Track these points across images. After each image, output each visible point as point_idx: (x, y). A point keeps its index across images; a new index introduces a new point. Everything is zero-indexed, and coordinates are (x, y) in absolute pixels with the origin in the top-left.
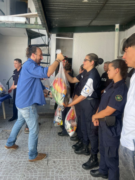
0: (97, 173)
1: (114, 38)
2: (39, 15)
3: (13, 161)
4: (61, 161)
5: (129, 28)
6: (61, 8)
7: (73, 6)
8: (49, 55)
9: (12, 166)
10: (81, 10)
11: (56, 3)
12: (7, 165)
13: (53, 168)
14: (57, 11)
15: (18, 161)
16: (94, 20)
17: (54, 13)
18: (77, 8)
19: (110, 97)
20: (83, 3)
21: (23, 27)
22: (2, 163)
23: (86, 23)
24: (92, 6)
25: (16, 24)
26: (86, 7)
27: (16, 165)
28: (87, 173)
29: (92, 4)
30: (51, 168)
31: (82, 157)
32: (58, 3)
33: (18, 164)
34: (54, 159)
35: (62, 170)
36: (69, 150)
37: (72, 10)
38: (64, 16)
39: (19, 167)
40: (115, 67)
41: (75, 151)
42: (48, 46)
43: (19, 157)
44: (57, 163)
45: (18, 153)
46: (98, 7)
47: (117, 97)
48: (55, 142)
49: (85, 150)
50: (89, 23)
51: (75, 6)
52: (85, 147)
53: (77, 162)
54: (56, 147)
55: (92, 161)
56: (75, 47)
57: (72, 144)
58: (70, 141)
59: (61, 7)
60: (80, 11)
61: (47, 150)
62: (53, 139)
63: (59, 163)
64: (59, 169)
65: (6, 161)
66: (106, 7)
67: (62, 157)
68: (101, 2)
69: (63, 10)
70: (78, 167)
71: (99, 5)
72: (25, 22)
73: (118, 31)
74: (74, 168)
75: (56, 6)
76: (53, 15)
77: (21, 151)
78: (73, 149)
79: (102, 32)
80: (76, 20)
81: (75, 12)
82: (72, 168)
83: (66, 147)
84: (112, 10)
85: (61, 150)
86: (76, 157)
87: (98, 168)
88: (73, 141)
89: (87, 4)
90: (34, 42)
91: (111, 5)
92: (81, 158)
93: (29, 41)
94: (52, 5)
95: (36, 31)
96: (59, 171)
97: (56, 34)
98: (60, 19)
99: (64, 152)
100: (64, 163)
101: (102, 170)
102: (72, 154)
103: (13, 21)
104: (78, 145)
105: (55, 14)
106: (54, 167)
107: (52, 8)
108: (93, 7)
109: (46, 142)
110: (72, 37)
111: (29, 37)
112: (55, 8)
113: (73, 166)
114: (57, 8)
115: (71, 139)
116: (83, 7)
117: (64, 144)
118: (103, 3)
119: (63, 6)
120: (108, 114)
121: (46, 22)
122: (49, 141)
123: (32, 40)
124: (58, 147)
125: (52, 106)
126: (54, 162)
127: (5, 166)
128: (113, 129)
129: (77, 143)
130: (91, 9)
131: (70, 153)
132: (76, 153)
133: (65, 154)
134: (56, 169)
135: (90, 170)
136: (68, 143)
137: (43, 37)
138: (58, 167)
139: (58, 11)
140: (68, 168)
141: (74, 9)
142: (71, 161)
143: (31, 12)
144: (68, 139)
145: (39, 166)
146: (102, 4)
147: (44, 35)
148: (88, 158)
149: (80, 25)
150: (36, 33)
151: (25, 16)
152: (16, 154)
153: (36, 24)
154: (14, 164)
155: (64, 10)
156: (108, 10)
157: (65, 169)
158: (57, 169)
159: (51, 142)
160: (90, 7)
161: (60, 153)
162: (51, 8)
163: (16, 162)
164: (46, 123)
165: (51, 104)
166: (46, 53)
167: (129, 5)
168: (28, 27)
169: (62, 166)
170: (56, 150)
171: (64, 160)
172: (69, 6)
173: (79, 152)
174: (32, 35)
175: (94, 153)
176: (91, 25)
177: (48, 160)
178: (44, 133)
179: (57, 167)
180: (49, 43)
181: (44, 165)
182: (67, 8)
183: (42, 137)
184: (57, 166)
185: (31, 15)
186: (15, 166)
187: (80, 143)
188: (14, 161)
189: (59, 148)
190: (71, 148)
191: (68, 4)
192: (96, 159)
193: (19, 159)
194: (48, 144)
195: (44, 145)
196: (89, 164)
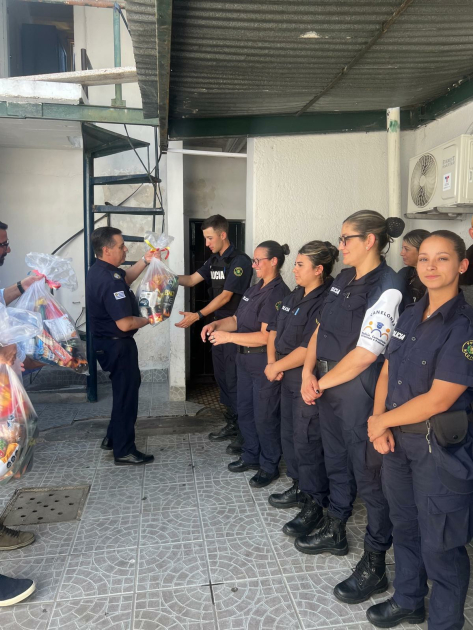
2: (140, 77)
3: (87, 602)
4: (255, 584)
5: (433, 119)
6: (222, 57)
7: (266, 51)
9: (87, 621)
10: (290, 63)
11: (211, 42)
12: (69, 619)
13: (234, 613)
14: (207, 67)
15: (105, 599)
16: (323, 94)
17: (195, 72)
18: (279, 56)
19: (438, 351)
20: (301, 43)
21: (68, 117)
22: (45, 611)
23: (295, 104)
24: (328, 50)
25: (47, 109)
26: (309, 53)
27: (100, 614)
28: (356, 615)
29: (327, 46)
30: (231, 613)
31: (324, 563)
32: (219, 39)
33: (105, 608)
34: (232, 578)
35: (268, 616)
36: (274, 544)
37: (257, 65)
38: (229, 81)
39: (114, 619)
41: (296, 541)
43: (105, 585)
44: (246, 593)
45: (97, 570)
46: (346, 54)
47: (467, 347)
48: (220, 518)
49: (335, 538)
50: (304, 104)
51: (272, 52)
52: (334, 526)
53: (311, 582)
54: (228, 535)
55: (366, 575)
57: (278, 521)
58: (270, 509)
59: (225, 53)
60: (285, 68)
61: (198, 548)
62: (209, 506)
63: (253, 593)
64: (259, 612)
65: (59, 605)
66: (371, 55)
67: (256, 570)
68: (360, 40)
69: (229, 65)
70: (322, 600)
71: (350, 47)
72: (80, 100)
73: (398, 130)
74: (309, 603)
75: (209, 49)
76: (189, 80)
77: (105, 561)
79: (345, 132)
80: (266, 93)
81: (267, 71)
82: (299, 604)
83: (262, 531)
84: (389, 63)
85: (247, 545)
86: (304, 565)
88: (278, 508)
89: (313, 46)
91: (390, 48)
92: (322, 568)
94: (195, 48)
95: (118, 129)
96: (260, 621)
97: (181, 142)
98: (211, 91)
99: (257, 549)
100: (268, 591)
102: (288, 555)
103: (36, 95)
104: (302, 521)
105: (199, 75)
106: (240, 608)
107: (192, 55)
108: (330, 54)
109: (189, 520)
111: (86, 150)
112: (202, 56)
113: (304, 596)
114: (209, 56)
115: (270, 503)
116: (298, 53)
117: (253, 522)
118: (366, 43)
119: (233, 50)
121: (167, 101)
122: (195, 516)
124: (233, 535)
125: (176, 389)
126: (234, 590)
127: (63, 621)
129: (299, 516)
130: (322, 60)
131: (282, 552)
133: (265, 557)
134: (247, 613)
135: (362, 609)
136: (266, 519)
138: (254, 607)
139: (212, 66)
140: (289, 607)
141: (268, 59)
142: (290, 579)
143: (90, 68)
144: (262, 504)
145: (183, 608)
146: (360, 44)
148: (345, 564)
149: (273, 112)
150: (117, 137)
151: (77, 78)
152: (90, 573)
153: (118, 105)
154: (93, 610)
155: (232, 64)
156: (375, 63)
157: (277, 611)
158: (251, 615)
159: (204, 520)
160: (320, 53)
161: (247, 555)
162: (188, 55)
163: (99, 606)
164: (169, 453)
165: (172, 383)
167: (446, 48)
168: (89, 115)
169: (267, 602)
170: (228, 545)
171: (267, 581)
172: (253, 51)
173: (312, 545)
174: (98, 143)
176: (310, 109)
177: (211, 585)
178: (172, 489)
179: (249, 607)
181: (201, 604)
182: (242, 58)
183: (167, 504)
184: (250, 604)
186: (97, 620)
188: (91, 602)
189: (240, 539)
190: (279, 533)
191: (250, 44)
192: (381, 568)
193: (105, 592)
194: (197, 526)
195: (183, 533)
196: (356, 583)
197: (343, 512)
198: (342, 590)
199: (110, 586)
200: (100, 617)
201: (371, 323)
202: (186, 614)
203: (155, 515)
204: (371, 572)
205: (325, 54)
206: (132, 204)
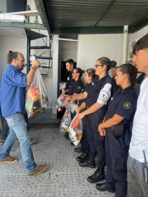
0: (103, 186)
1: (123, 41)
2: (39, 13)
4: (64, 174)
5: (139, 30)
6: (64, 6)
7: (78, 4)
8: (50, 58)
9: (10, 181)
10: (87, 8)
12: (4, 180)
13: (55, 183)
14: (60, 9)
15: (17, 175)
16: (101, 20)
17: (57, 11)
18: (82, 6)
19: (117, 105)
21: (21, 27)
23: (92, 23)
25: (14, 24)
26: (92, 5)
27: (14, 179)
28: (92, 187)
29: (98, 3)
30: (54, 183)
33: (16, 178)
34: (57, 172)
35: (65, 184)
36: (73, 163)
37: (76, 9)
38: (68, 15)
39: (18, 182)
40: (123, 72)
41: (79, 163)
42: (50, 48)
43: (18, 171)
44: (60, 177)
45: (16, 167)
46: (105, 5)
47: (125, 104)
48: (58, 154)
49: (91, 163)
50: (95, 23)
51: (80, 4)
52: (91, 159)
53: (81, 175)
54: (59, 159)
55: (98, 174)
56: (79, 49)
57: (76, 156)
58: (74, 152)
59: (64, 5)
60: (85, 10)
61: (49, 162)
62: (55, 150)
63: (62, 177)
64: (62, 183)
65: (2, 176)
66: (113, 6)
67: (65, 170)
69: (67, 9)
70: (83, 181)
71: (106, 3)
72: (24, 21)
73: (127, 33)
74: (79, 182)
75: (59, 3)
76: (55, 14)
77: (19, 164)
78: (78, 162)
79: (109, 33)
80: (81, 19)
81: (80, 11)
82: (76, 182)
83: (70, 159)
84: (120, 9)
85: (64, 163)
86: (80, 170)
87: (104, 181)
88: (77, 152)
89: (93, 3)
90: (33, 43)
91: (120, 4)
92: (86, 171)
93: (29, 43)
94: (55, 3)
95: (36, 31)
96: (62, 186)
97: (58, 35)
98: (63, 18)
99: (67, 164)
100: (67, 177)
101: (109, 183)
102: (76, 167)
103: (10, 19)
104: (82, 157)
105: (58, 12)
106: (57, 181)
107: (54, 5)
108: (100, 5)
109: (48, 154)
110: (77, 38)
111: (28, 38)
112: (57, 5)
113: (78, 179)
114: (59, 6)
115: (75, 151)
116: (89, 5)
117: (68, 156)
118: (111, 2)
119: (67, 4)
120: (116, 123)
121: (47, 21)
122: (50, 153)
123: (32, 42)
124: (61, 159)
125: (54, 114)
126: (56, 176)
127: (2, 181)
128: (121, 139)
129: (82, 155)
130: (97, 8)
131: (74, 166)
132: (81, 166)
133: (69, 167)
134: (59, 183)
135: (95, 184)
136: (72, 155)
137: (45, 38)
138: (61, 181)
140: (72, 182)
141: (79, 7)
142: (75, 174)
143: (30, 10)
144: (72, 151)
145: (40, 180)
146: (109, 2)
147: (46, 36)
148: (93, 171)
149: (85, 26)
150: (36, 34)
151: (23, 14)
152: (14, 167)
153: (36, 23)
154: (12, 178)
156: (115, 9)
157: (68, 183)
159: (53, 154)
160: (96, 5)
161: (63, 166)
162: (53, 5)
163: (14, 177)
164: (47, 134)
165: (53, 113)
166: (47, 56)
167: (139, 4)
168: (28, 26)
169: (66, 180)
170: (58, 162)
171: (68, 174)
172: (73, 4)
173: (84, 164)
174: (31, 36)
175: (102, 166)
176: (97, 25)
177: (50, 174)
178: (46, 144)
179: (60, 181)
180: (50, 45)
181: (45, 179)
182: (71, 6)
183: (43, 149)
184: (60, 180)
185: (30, 13)
186: (13, 181)
187: (85, 155)
188: (12, 176)
189: (63, 161)
190: (75, 160)
191: (72, 2)
192: (103, 172)
193: (17, 173)
194: (50, 156)
195: (45, 158)
196: (95, 177)
197: (93, 155)
198: (90, 179)
199: (19, 172)
200: (14, 181)
201: (101, 95)
202: (40, 182)
203: (38, 152)
204: (99, 174)
205: (98, 5)
206: (44, 56)
